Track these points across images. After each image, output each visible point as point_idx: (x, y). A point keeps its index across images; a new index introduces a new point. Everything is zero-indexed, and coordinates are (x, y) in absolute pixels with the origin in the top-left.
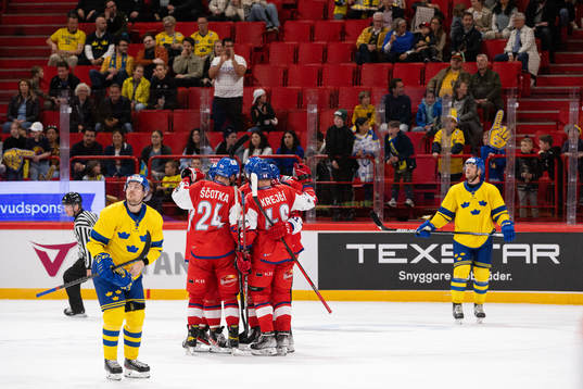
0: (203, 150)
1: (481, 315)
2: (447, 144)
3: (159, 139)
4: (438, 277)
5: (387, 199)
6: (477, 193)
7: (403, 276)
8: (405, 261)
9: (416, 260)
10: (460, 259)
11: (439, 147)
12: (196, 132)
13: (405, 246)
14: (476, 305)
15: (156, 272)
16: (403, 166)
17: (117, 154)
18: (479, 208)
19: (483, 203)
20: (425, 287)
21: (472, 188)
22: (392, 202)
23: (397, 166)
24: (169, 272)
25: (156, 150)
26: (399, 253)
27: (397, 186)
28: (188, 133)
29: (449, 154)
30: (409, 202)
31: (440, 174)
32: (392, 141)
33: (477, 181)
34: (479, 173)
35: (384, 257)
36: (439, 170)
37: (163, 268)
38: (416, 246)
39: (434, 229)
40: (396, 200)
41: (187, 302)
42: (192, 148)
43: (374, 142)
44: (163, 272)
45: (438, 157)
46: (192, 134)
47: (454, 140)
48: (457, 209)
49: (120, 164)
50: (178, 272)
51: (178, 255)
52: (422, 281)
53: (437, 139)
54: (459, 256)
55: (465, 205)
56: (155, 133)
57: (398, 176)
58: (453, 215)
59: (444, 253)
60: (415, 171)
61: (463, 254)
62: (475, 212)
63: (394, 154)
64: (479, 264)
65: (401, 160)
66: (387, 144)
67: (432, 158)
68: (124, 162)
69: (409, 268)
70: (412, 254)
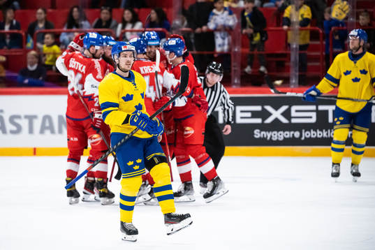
0: (82, 25)
1: (357, 174)
2: (296, 18)
3: (43, 16)
4: (288, 134)
5: (243, 67)
6: (359, 62)
7: (258, 134)
8: (259, 121)
9: (269, 120)
10: (338, 123)
11: (288, 21)
12: (75, 9)
13: (258, 108)
14: (352, 165)
15: (42, 132)
16: (257, 38)
17: (7, 28)
18: (360, 76)
19: (364, 72)
20: (278, 143)
21: (354, 58)
22: (248, 69)
23: (251, 37)
24: (53, 132)
25: (41, 25)
26: (255, 114)
27: (252, 56)
28: (67, 10)
29: (297, 27)
30: (262, 69)
31: (289, 45)
32: (248, 15)
33: (360, 51)
34: (362, 44)
35: (242, 118)
36: (289, 41)
37: (47, 128)
38: (269, 108)
39: (319, 94)
40: (251, 68)
41: (67, 157)
42: (72, 24)
43: (230, 17)
44: (48, 132)
45: (289, 30)
46: (71, 12)
47: (302, 15)
48: (340, 76)
49: (10, 38)
50: (60, 131)
51: (60, 117)
52: (275, 138)
53: (287, 14)
54: (338, 120)
55: (347, 73)
56: (40, 11)
57: (254, 46)
58: (337, 81)
59: (293, 114)
60: (267, 42)
61: (341, 118)
62: (356, 80)
63: (250, 27)
64: (357, 127)
65: (255, 32)
66: (243, 18)
67: (283, 30)
68: (13, 36)
69: (263, 127)
70: (265, 114)
